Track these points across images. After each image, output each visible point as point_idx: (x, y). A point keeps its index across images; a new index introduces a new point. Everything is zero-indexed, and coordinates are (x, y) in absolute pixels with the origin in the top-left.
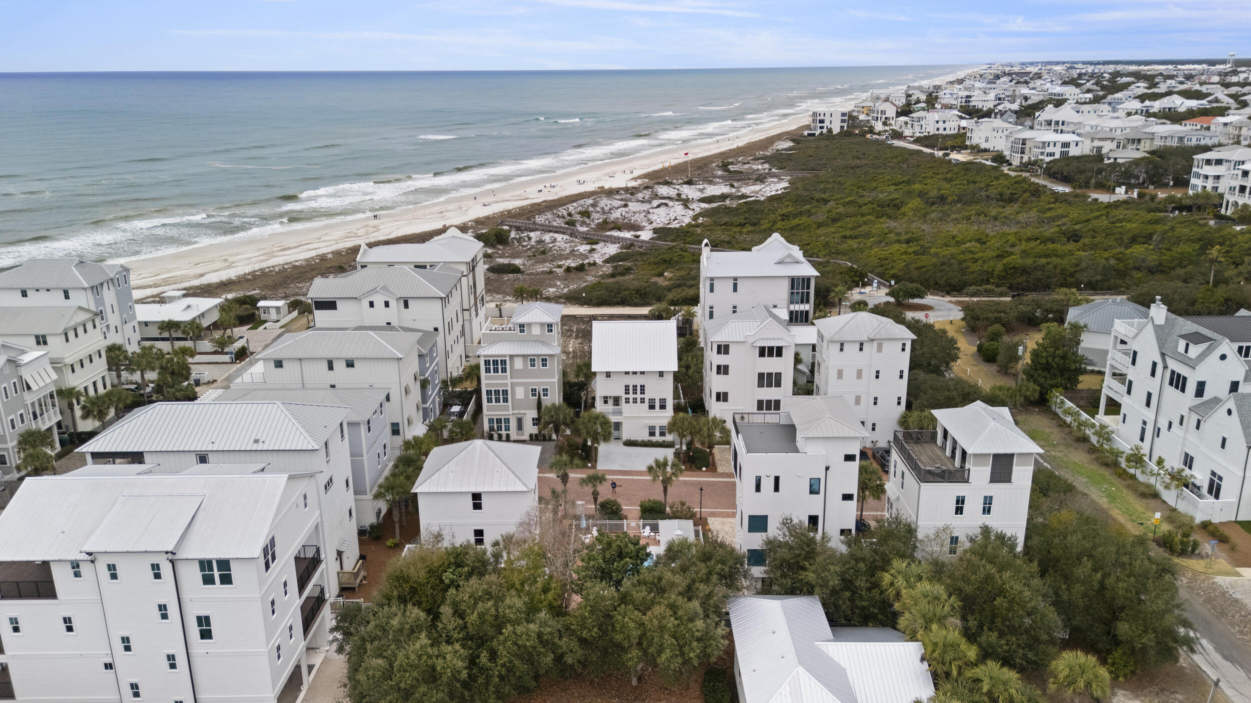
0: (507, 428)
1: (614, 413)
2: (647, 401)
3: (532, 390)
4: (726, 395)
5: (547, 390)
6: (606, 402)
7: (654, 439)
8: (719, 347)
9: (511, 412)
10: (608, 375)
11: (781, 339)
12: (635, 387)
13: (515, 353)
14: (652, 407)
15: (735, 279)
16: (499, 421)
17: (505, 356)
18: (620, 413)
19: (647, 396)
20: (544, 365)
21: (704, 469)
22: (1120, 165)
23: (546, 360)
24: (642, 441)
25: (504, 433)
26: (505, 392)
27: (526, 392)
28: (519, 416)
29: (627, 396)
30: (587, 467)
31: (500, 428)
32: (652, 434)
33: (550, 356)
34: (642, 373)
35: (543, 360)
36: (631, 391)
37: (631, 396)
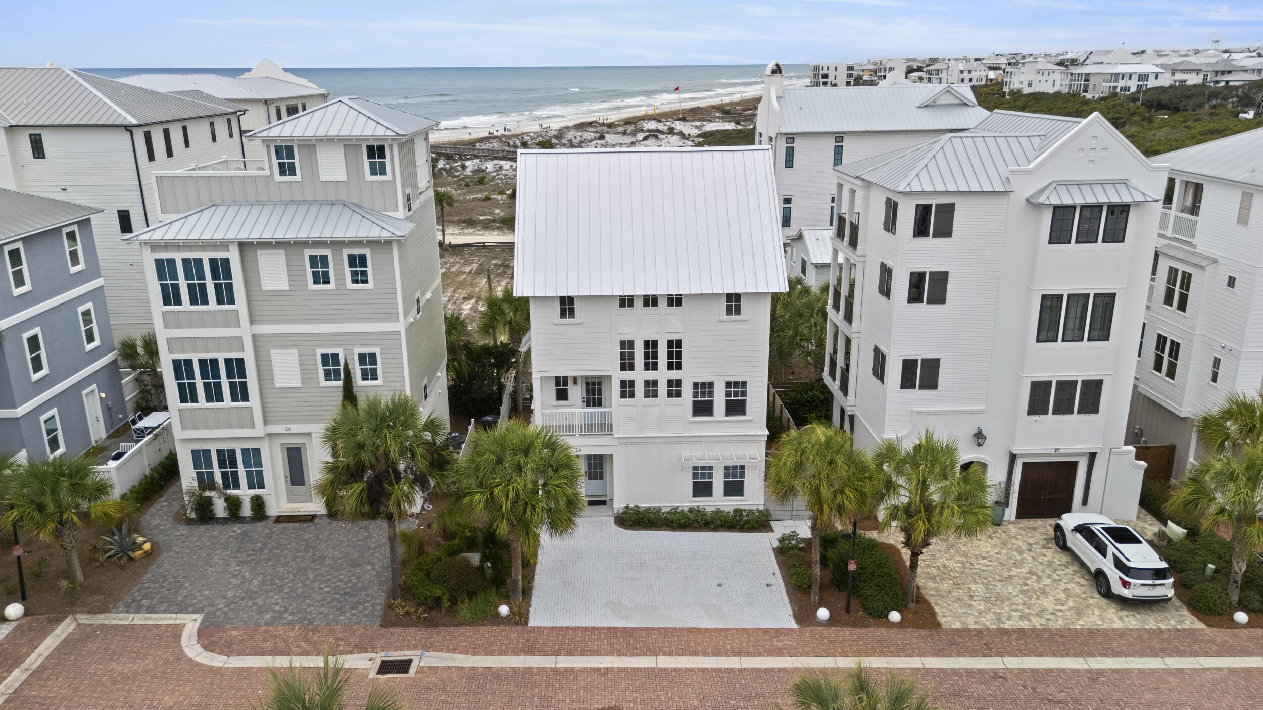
0: (256, 481)
1: (587, 428)
2: (687, 390)
3: (325, 358)
4: (932, 366)
5: (373, 356)
6: (562, 395)
7: (709, 504)
8: (923, 213)
9: (259, 430)
10: (567, 306)
11: (1124, 183)
12: (651, 346)
13: (255, 235)
14: (703, 408)
15: (839, 137)
16: (227, 458)
17: (224, 245)
18: (606, 428)
19: (688, 376)
20: (360, 277)
21: (895, 616)
22: (1236, 88)
23: (363, 260)
24: (675, 511)
25: (244, 493)
26: (236, 367)
27: (304, 366)
28: (294, 442)
29: (627, 375)
30: (497, 619)
31: (231, 480)
32: (702, 489)
33: (373, 243)
34: (675, 301)
35: (352, 260)
36: (639, 359)
37: (639, 375)
